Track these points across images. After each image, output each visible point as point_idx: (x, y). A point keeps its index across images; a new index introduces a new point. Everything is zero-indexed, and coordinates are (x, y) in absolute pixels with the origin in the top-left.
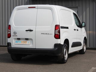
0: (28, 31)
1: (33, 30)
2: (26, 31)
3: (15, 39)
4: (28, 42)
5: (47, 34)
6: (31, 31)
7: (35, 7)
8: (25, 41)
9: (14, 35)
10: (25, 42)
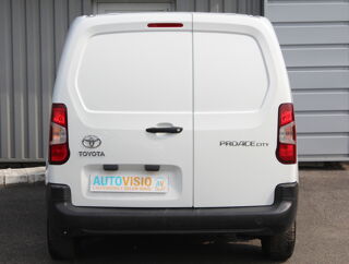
0: (158, 134)
1: (181, 129)
2: (149, 130)
3: (91, 168)
4: (157, 182)
5: (244, 144)
6: (173, 131)
7: (180, 25)
8: (145, 175)
9: (90, 150)
10: (144, 181)
